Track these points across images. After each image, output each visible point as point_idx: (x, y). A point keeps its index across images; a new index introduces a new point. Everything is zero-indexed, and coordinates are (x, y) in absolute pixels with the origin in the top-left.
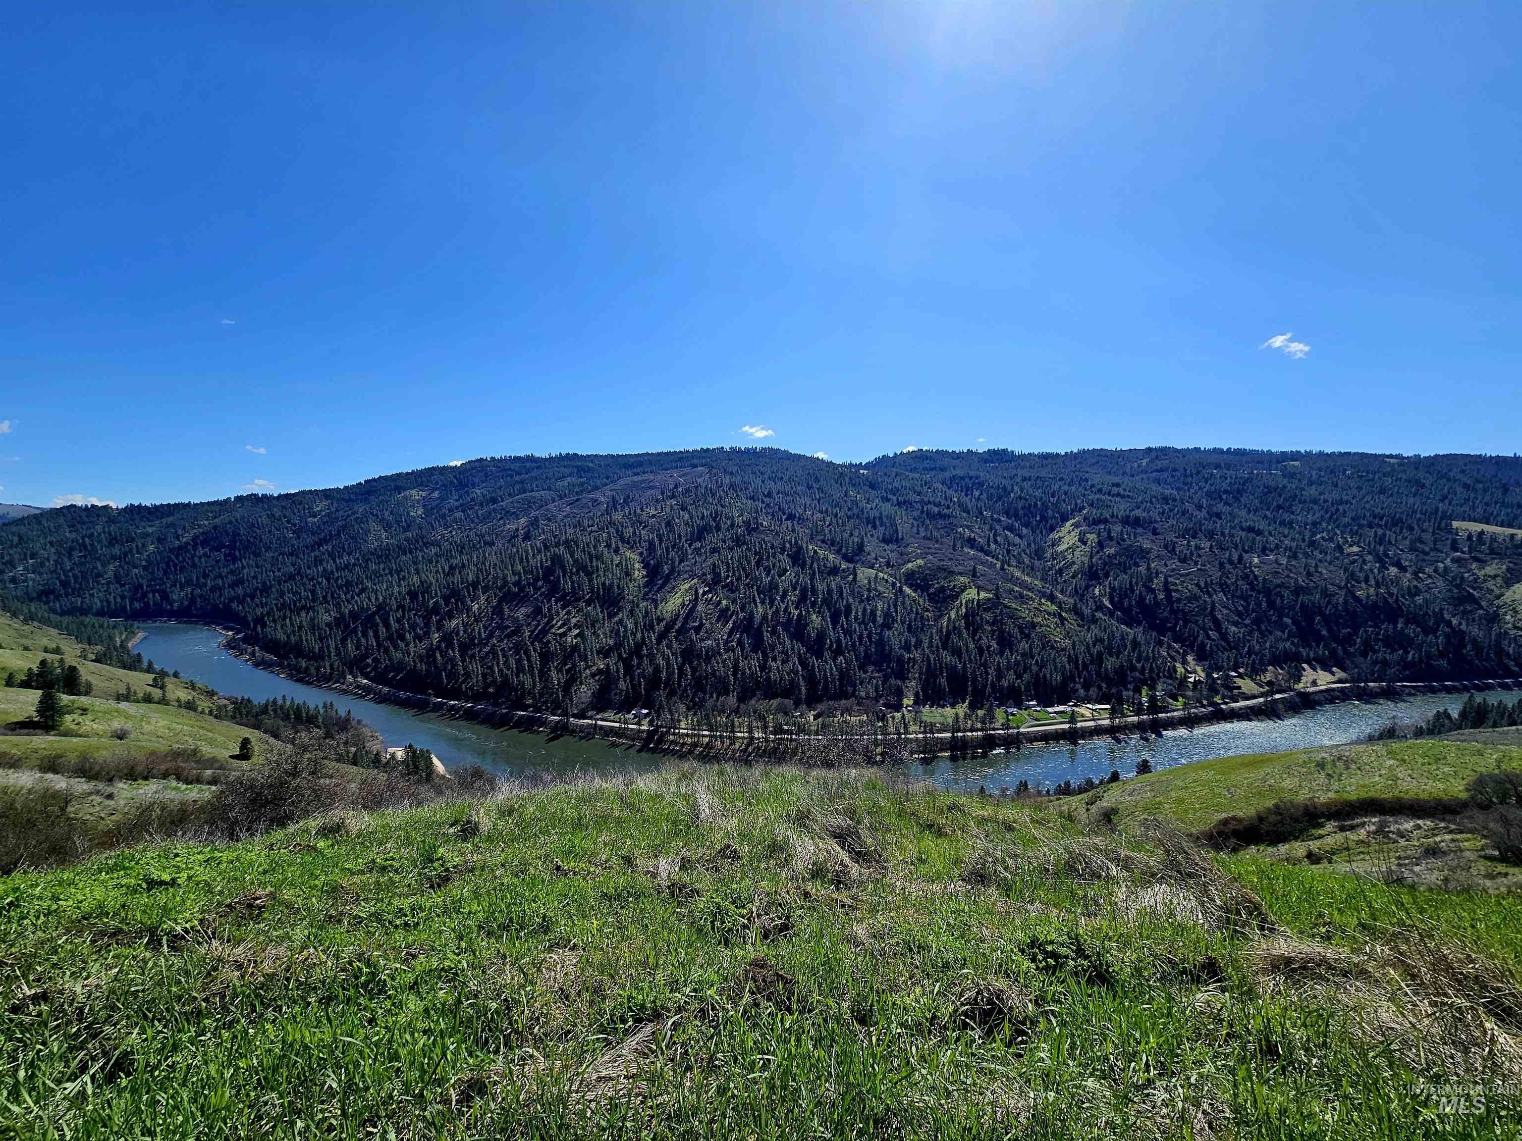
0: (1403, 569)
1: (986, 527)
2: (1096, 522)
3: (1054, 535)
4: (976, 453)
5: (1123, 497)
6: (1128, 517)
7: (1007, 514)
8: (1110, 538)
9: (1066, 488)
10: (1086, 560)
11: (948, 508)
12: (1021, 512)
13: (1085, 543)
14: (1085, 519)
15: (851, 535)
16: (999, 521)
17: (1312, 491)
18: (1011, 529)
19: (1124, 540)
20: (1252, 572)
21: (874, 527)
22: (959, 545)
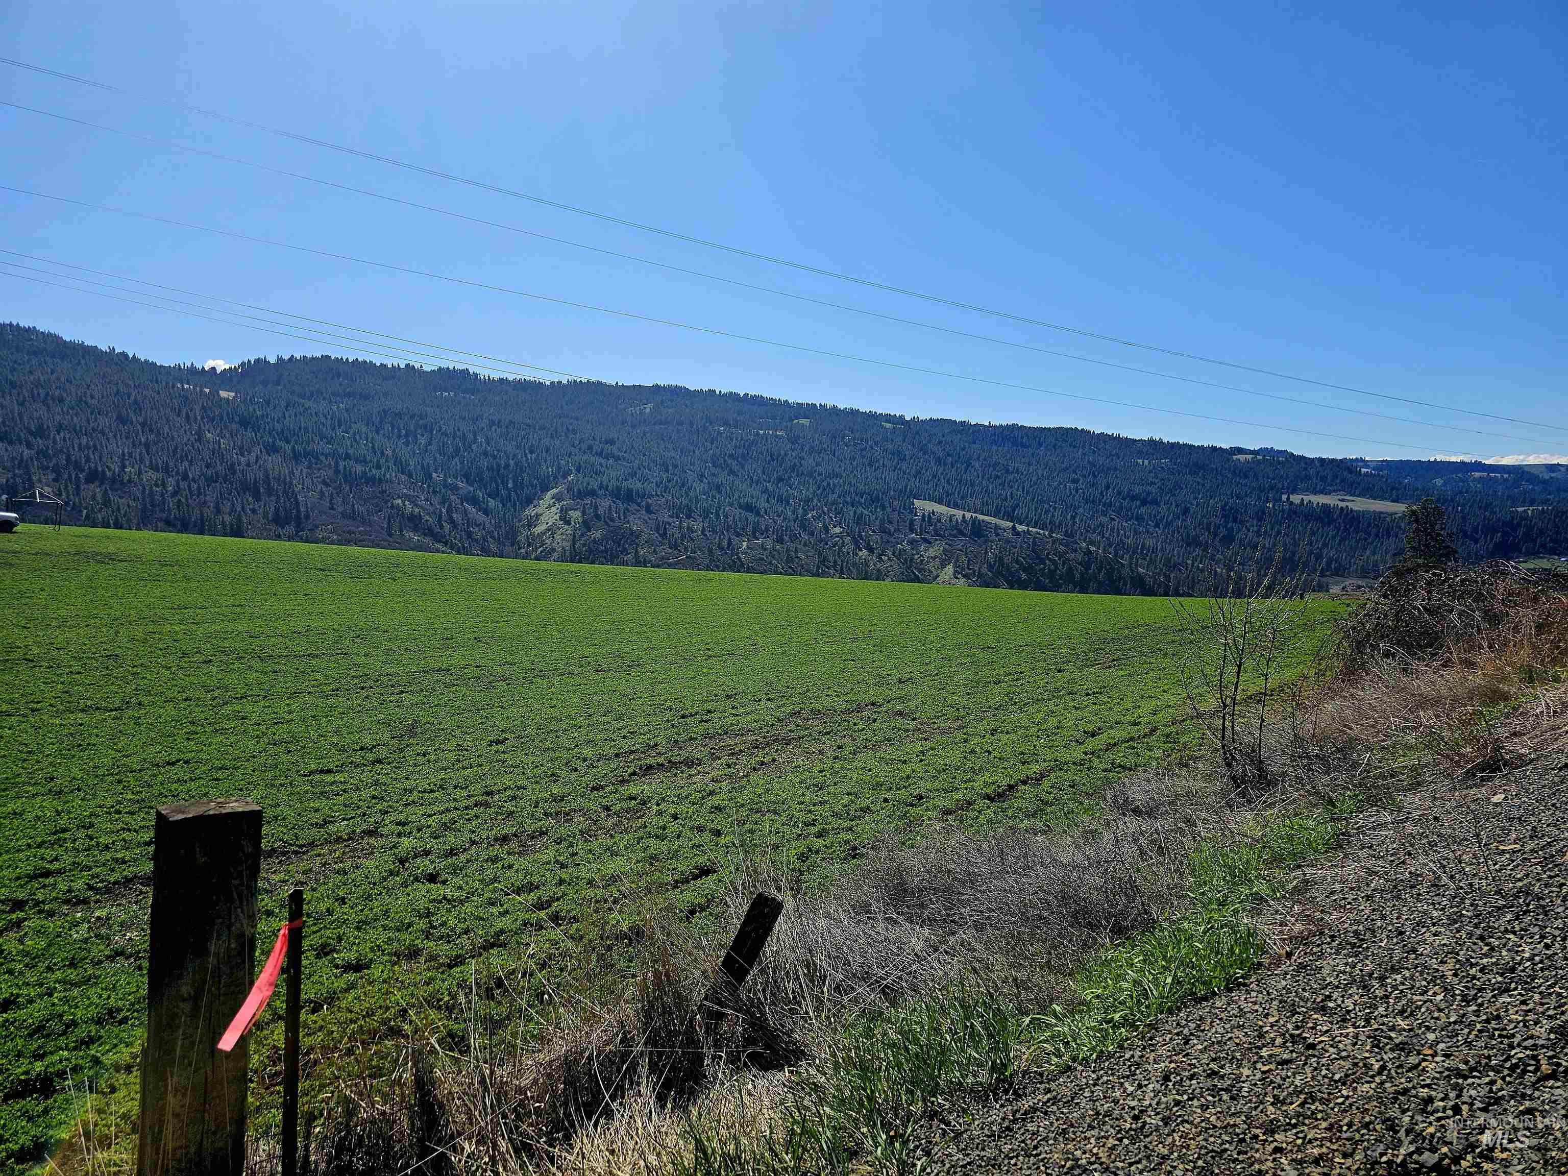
0: (871, 550)
1: (436, 500)
2: (581, 495)
3: (530, 511)
4: (421, 373)
5: (618, 459)
6: (619, 489)
7: (467, 477)
8: (597, 517)
9: (546, 441)
10: (567, 545)
11: (378, 467)
12: (486, 475)
13: (568, 523)
14: (569, 489)
15: (218, 511)
16: (456, 488)
17: (809, 462)
18: (474, 501)
19: (612, 520)
20: (739, 558)
21: (257, 496)
22: (396, 526)
